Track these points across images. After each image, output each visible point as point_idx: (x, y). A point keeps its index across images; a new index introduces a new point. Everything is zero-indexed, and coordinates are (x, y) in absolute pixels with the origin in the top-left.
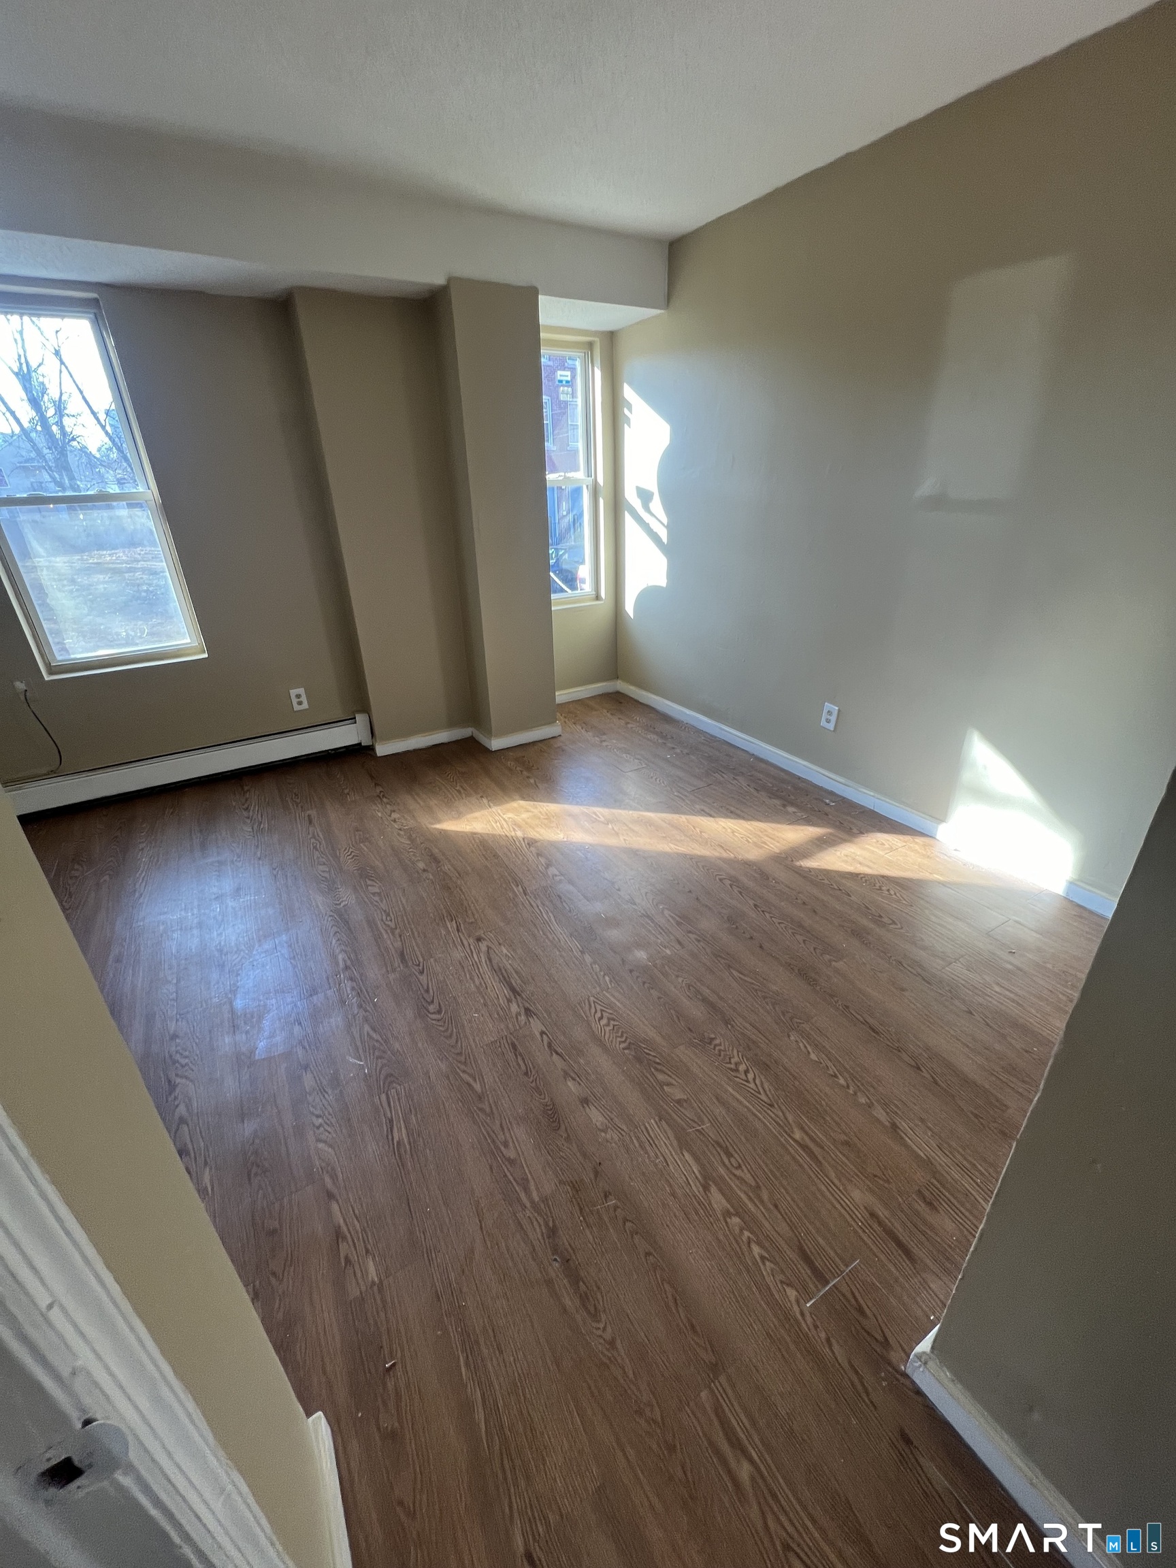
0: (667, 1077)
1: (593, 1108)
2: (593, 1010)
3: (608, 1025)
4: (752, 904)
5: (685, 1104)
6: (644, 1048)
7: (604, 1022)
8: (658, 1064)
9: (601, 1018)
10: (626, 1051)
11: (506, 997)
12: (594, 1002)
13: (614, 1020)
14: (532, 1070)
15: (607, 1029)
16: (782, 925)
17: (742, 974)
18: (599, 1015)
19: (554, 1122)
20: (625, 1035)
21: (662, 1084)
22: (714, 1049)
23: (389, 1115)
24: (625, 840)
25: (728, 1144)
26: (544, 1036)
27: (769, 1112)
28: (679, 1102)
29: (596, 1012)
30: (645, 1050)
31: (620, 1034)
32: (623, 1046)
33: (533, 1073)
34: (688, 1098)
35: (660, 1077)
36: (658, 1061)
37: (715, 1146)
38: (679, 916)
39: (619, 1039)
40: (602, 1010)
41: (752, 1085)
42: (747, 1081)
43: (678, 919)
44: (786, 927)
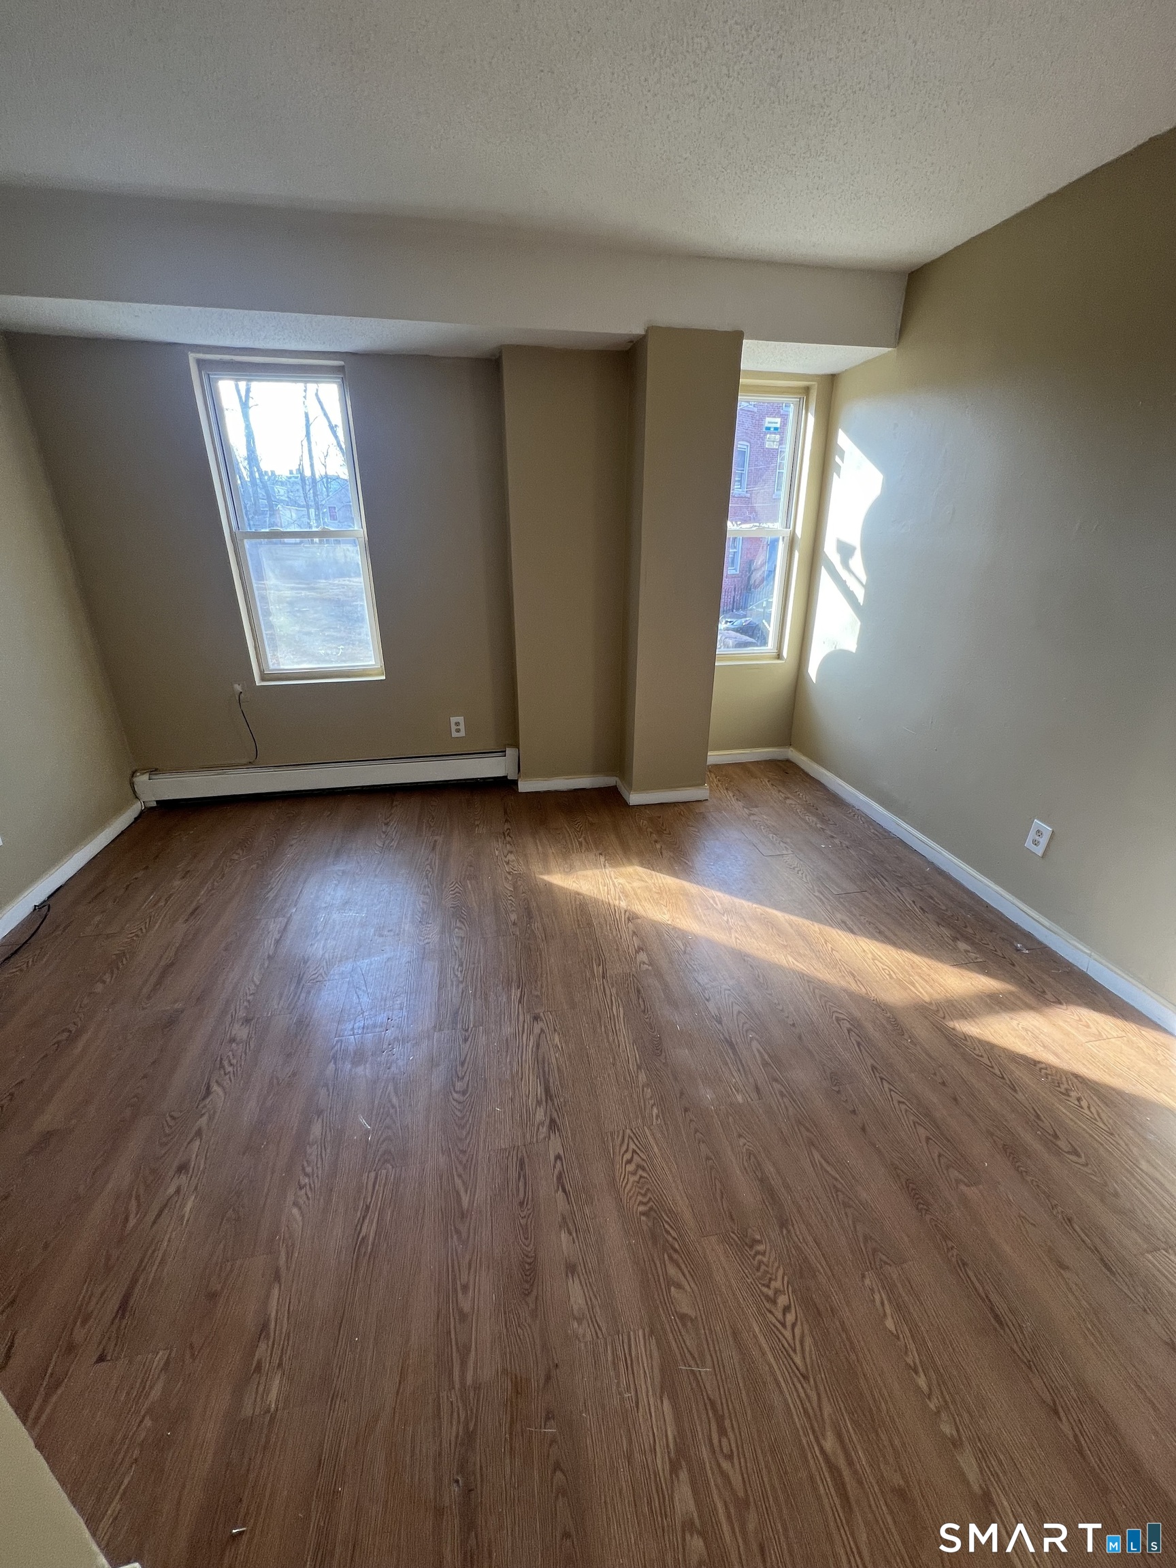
0: (680, 1275)
1: (577, 1281)
2: (624, 1148)
3: (634, 1173)
4: (869, 1064)
5: (689, 1324)
6: (667, 1222)
7: (631, 1168)
8: (676, 1251)
9: (629, 1162)
10: (643, 1218)
11: (537, 1098)
12: (629, 1137)
13: (644, 1169)
14: (529, 1202)
15: (633, 1179)
16: (903, 1107)
17: (825, 1160)
18: (628, 1156)
19: (527, 1282)
20: (649, 1195)
21: (670, 1282)
22: (754, 1258)
23: (369, 1200)
24: (736, 938)
25: (726, 1411)
26: (559, 1163)
27: (799, 1386)
28: (683, 1317)
29: (626, 1151)
30: (666, 1226)
31: (643, 1192)
32: (641, 1208)
33: (529, 1207)
34: (696, 1318)
35: (672, 1271)
36: (677, 1246)
37: (709, 1407)
38: (769, 1055)
39: (640, 1198)
40: (634, 1151)
41: (788, 1334)
42: (784, 1325)
43: (766, 1057)
44: (906, 1111)
